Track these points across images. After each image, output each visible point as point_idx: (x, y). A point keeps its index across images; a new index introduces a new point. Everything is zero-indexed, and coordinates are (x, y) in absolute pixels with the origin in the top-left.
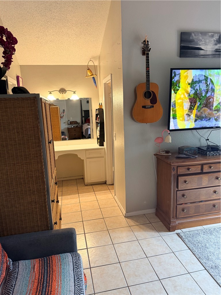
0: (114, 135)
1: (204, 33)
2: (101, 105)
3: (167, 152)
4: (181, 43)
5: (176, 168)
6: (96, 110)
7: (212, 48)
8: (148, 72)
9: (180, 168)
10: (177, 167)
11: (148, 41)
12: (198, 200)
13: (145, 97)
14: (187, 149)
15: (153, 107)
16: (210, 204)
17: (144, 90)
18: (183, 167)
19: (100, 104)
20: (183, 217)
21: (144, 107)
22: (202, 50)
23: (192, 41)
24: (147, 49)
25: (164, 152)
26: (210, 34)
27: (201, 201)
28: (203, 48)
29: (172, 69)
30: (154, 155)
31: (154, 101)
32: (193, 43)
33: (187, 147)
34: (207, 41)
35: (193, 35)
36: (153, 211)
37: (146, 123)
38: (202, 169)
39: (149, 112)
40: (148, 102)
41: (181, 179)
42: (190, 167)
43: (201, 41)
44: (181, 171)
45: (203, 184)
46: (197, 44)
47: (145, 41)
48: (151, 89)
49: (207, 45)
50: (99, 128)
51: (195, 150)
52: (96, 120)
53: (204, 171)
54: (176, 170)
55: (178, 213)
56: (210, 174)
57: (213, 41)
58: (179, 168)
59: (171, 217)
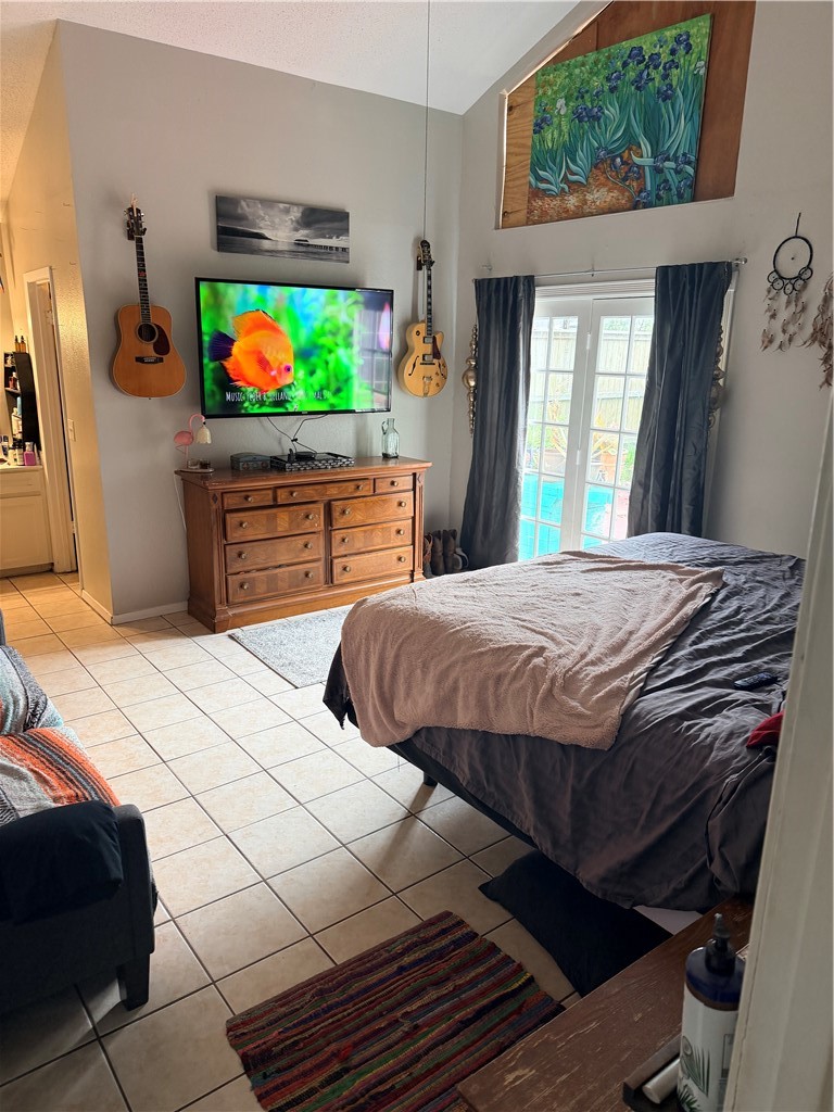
0: (70, 427)
1: (269, 203)
2: (20, 343)
3: (204, 465)
4: (218, 220)
5: (219, 496)
6: (6, 355)
7: (289, 237)
8: (143, 280)
9: (228, 495)
10: (222, 493)
11: (138, 211)
12: (273, 564)
13: (141, 336)
14: (247, 459)
15: (161, 360)
16: (296, 571)
17: (138, 320)
18: (234, 495)
19: (17, 340)
20: (242, 600)
21: (140, 360)
22: (267, 238)
23: (242, 218)
24: (138, 228)
25: (198, 466)
26: (281, 206)
27: (280, 566)
28: (267, 235)
29: (198, 281)
30: (176, 472)
31: (163, 347)
32: (244, 222)
33: (248, 455)
34: (277, 220)
35: (243, 204)
36: (182, 606)
37: (149, 396)
38: (275, 499)
39: (153, 372)
40: (148, 349)
41: (232, 519)
42: (249, 493)
43: (263, 219)
44: (230, 501)
45: (280, 529)
46: (254, 226)
47: (131, 209)
48: (153, 321)
49: (277, 229)
50: (17, 411)
51: (263, 461)
52: (7, 385)
53: (280, 502)
54: (220, 499)
55: (230, 591)
56: (292, 508)
57: (289, 222)
58: (225, 495)
59: (217, 601)
